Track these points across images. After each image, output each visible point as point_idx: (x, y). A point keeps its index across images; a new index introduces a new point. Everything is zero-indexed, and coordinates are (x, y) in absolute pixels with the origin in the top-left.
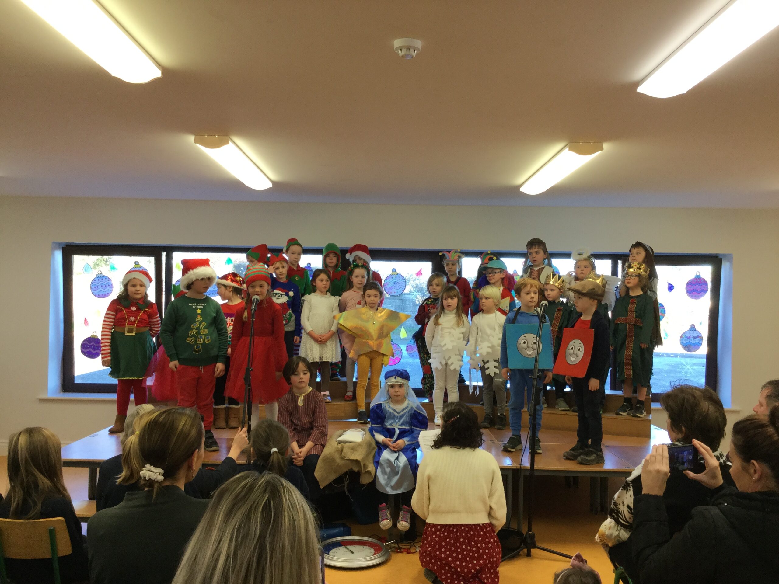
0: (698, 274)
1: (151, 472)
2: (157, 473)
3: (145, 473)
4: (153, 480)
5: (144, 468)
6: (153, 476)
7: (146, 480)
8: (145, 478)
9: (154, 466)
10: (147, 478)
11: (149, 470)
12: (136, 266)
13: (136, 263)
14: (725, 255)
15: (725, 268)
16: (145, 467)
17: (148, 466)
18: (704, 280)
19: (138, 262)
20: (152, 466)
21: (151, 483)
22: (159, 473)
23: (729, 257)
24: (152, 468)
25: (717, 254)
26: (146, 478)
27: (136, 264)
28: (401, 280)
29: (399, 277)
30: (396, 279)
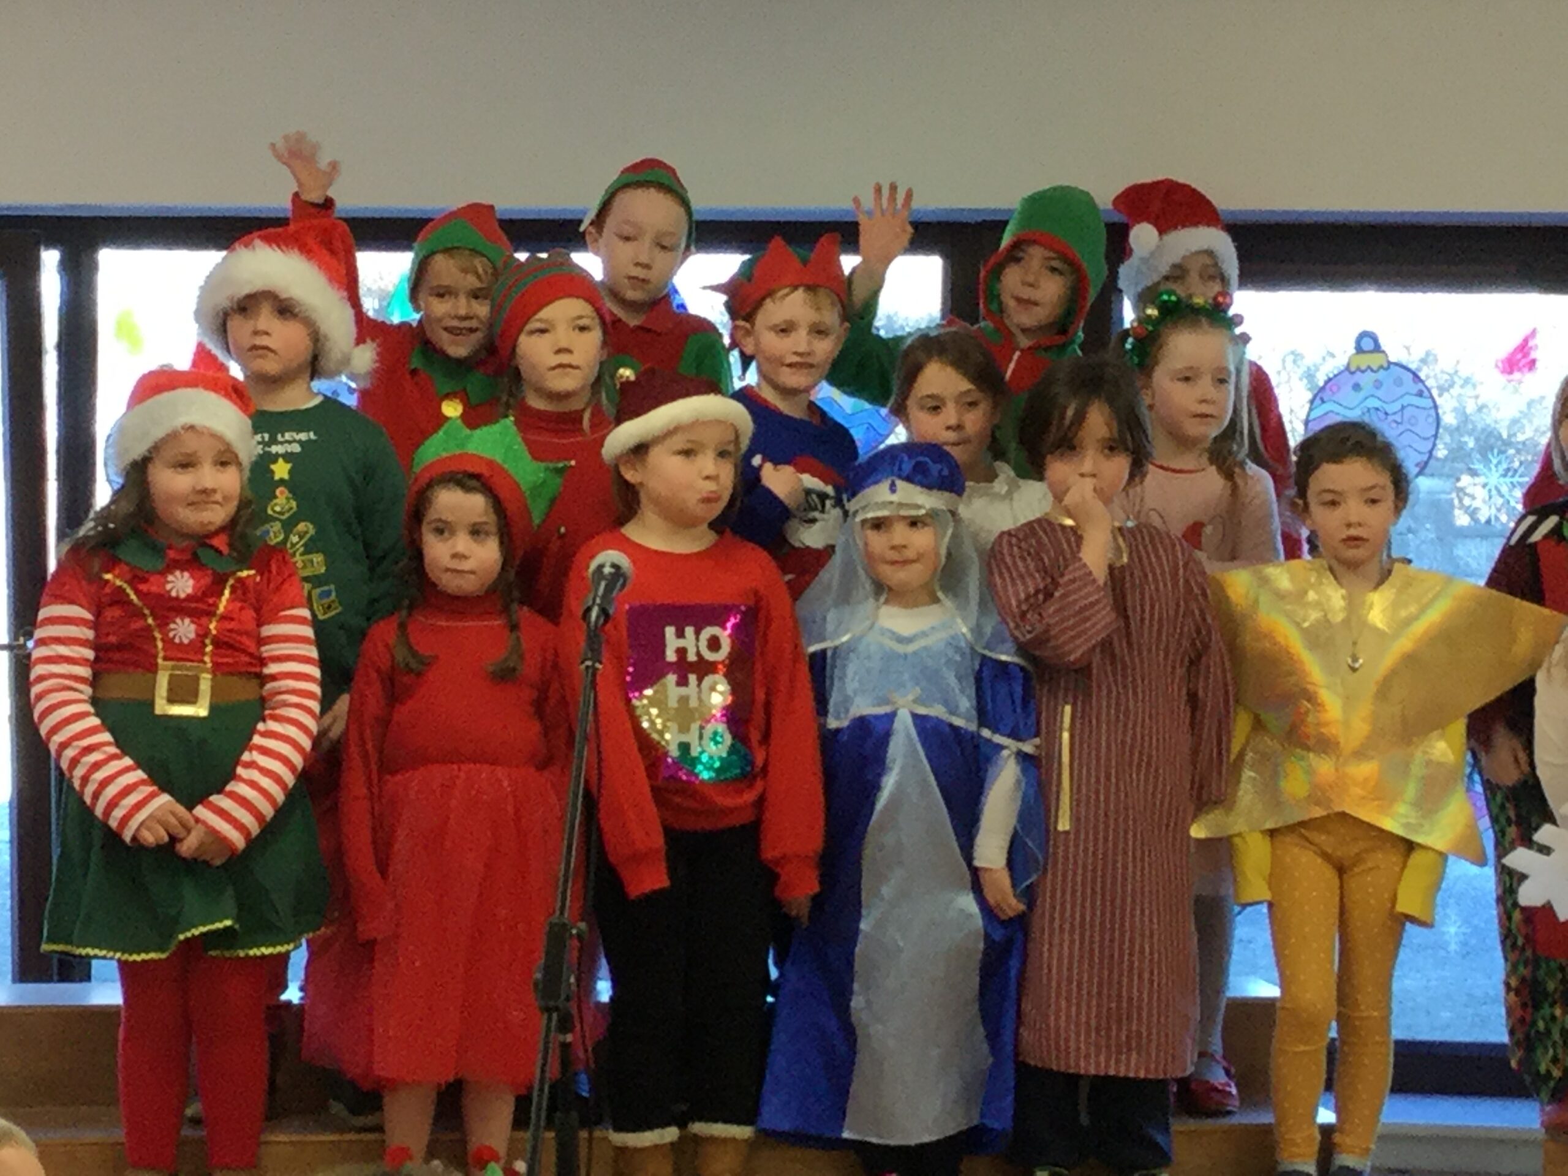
29: (1399, 382)
30: (1379, 393)
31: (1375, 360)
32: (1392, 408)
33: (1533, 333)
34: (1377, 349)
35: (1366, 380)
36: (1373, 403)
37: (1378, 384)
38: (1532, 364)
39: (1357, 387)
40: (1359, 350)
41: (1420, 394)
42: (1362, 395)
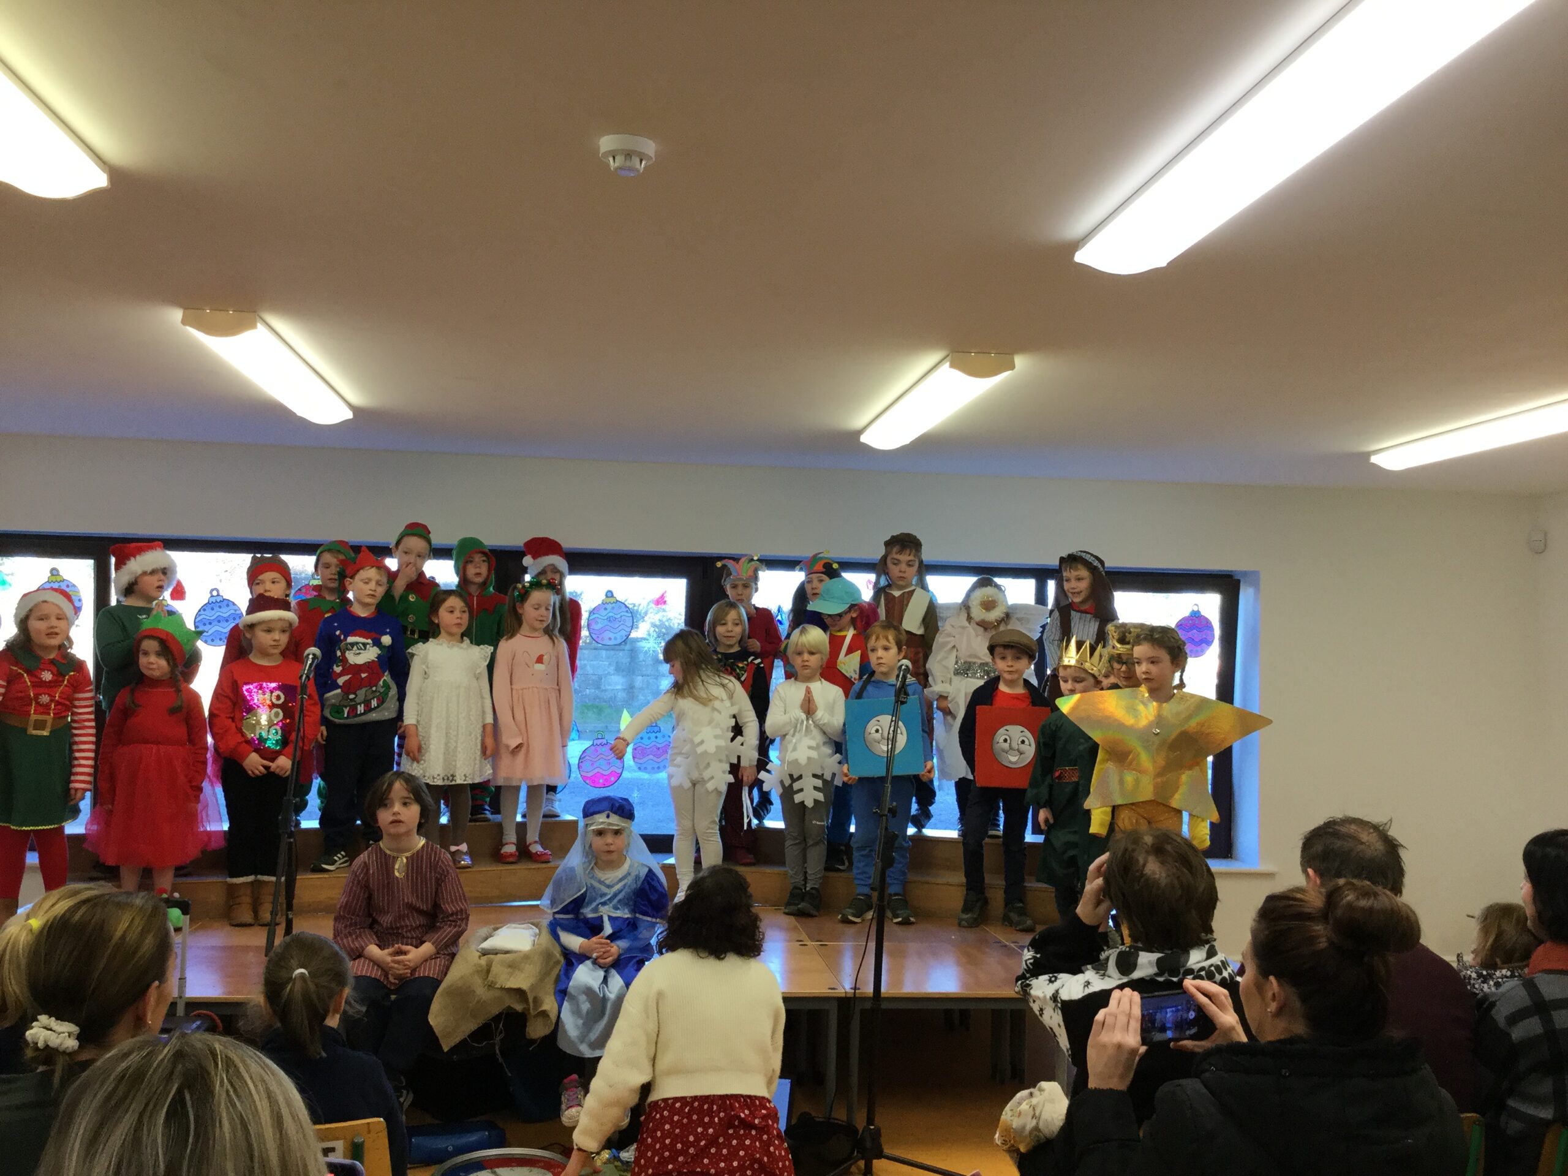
0: (1196, 609)
1: (50, 1032)
2: (63, 1033)
3: (36, 1033)
4: (53, 1049)
5: (34, 1024)
6: (54, 1041)
7: (37, 1049)
8: (37, 1043)
9: (57, 1019)
10: (41, 1045)
11: (45, 1028)
12: (54, 579)
13: (54, 572)
14: (1245, 574)
15: (1246, 597)
16: (37, 1020)
17: (43, 1019)
18: (1207, 619)
19: (57, 570)
20: (53, 1019)
21: (49, 1054)
22: (67, 1034)
23: (1253, 577)
24: (53, 1022)
25: (1228, 571)
26: (39, 1045)
27: (52, 575)
28: (623, 614)
29: (620, 607)
30: (613, 611)
31: (612, 600)
32: (617, 616)
33: (665, 592)
34: (612, 596)
35: (609, 607)
36: (611, 614)
37: (613, 608)
38: (665, 603)
39: (606, 609)
40: (607, 596)
41: (627, 612)
42: (608, 611)
